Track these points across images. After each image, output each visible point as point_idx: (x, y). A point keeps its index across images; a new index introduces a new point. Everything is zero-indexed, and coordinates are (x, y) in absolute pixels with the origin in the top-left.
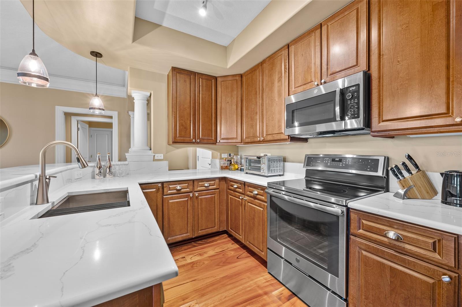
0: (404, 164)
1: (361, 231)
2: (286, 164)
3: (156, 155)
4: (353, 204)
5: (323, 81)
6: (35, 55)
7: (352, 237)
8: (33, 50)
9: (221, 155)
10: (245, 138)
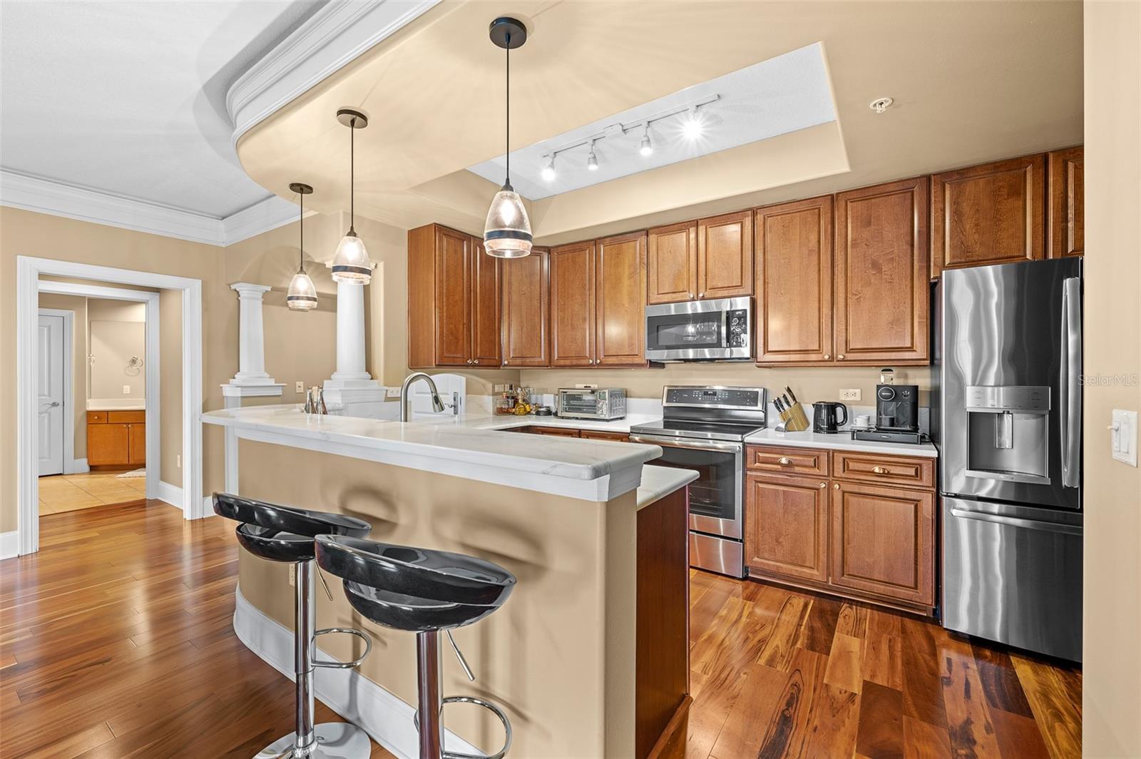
0: (784, 396)
1: (757, 464)
2: (628, 399)
3: (390, 389)
4: (750, 438)
5: (701, 295)
6: (355, 235)
7: (748, 473)
8: (352, 228)
9: (494, 387)
10: (556, 358)
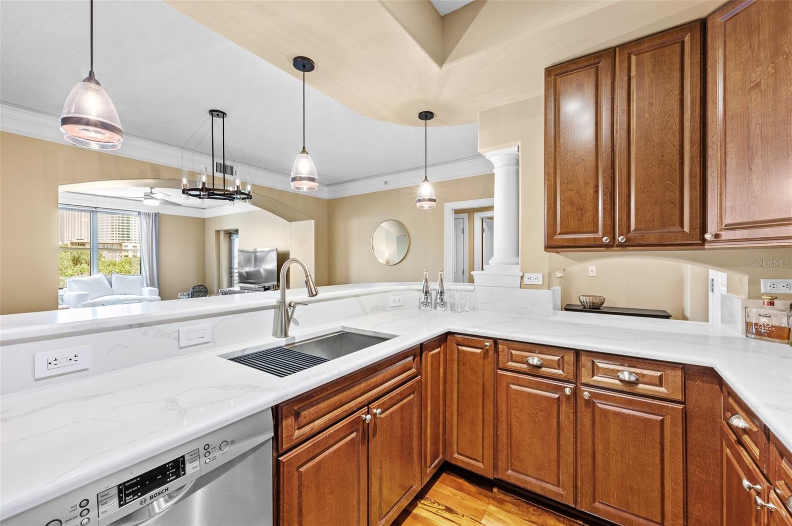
3: (527, 276)
